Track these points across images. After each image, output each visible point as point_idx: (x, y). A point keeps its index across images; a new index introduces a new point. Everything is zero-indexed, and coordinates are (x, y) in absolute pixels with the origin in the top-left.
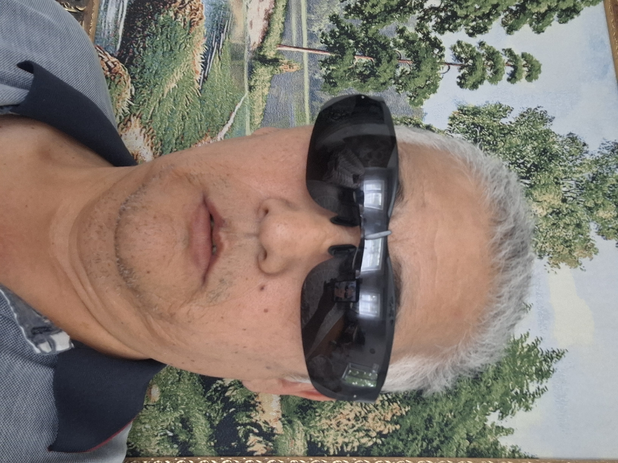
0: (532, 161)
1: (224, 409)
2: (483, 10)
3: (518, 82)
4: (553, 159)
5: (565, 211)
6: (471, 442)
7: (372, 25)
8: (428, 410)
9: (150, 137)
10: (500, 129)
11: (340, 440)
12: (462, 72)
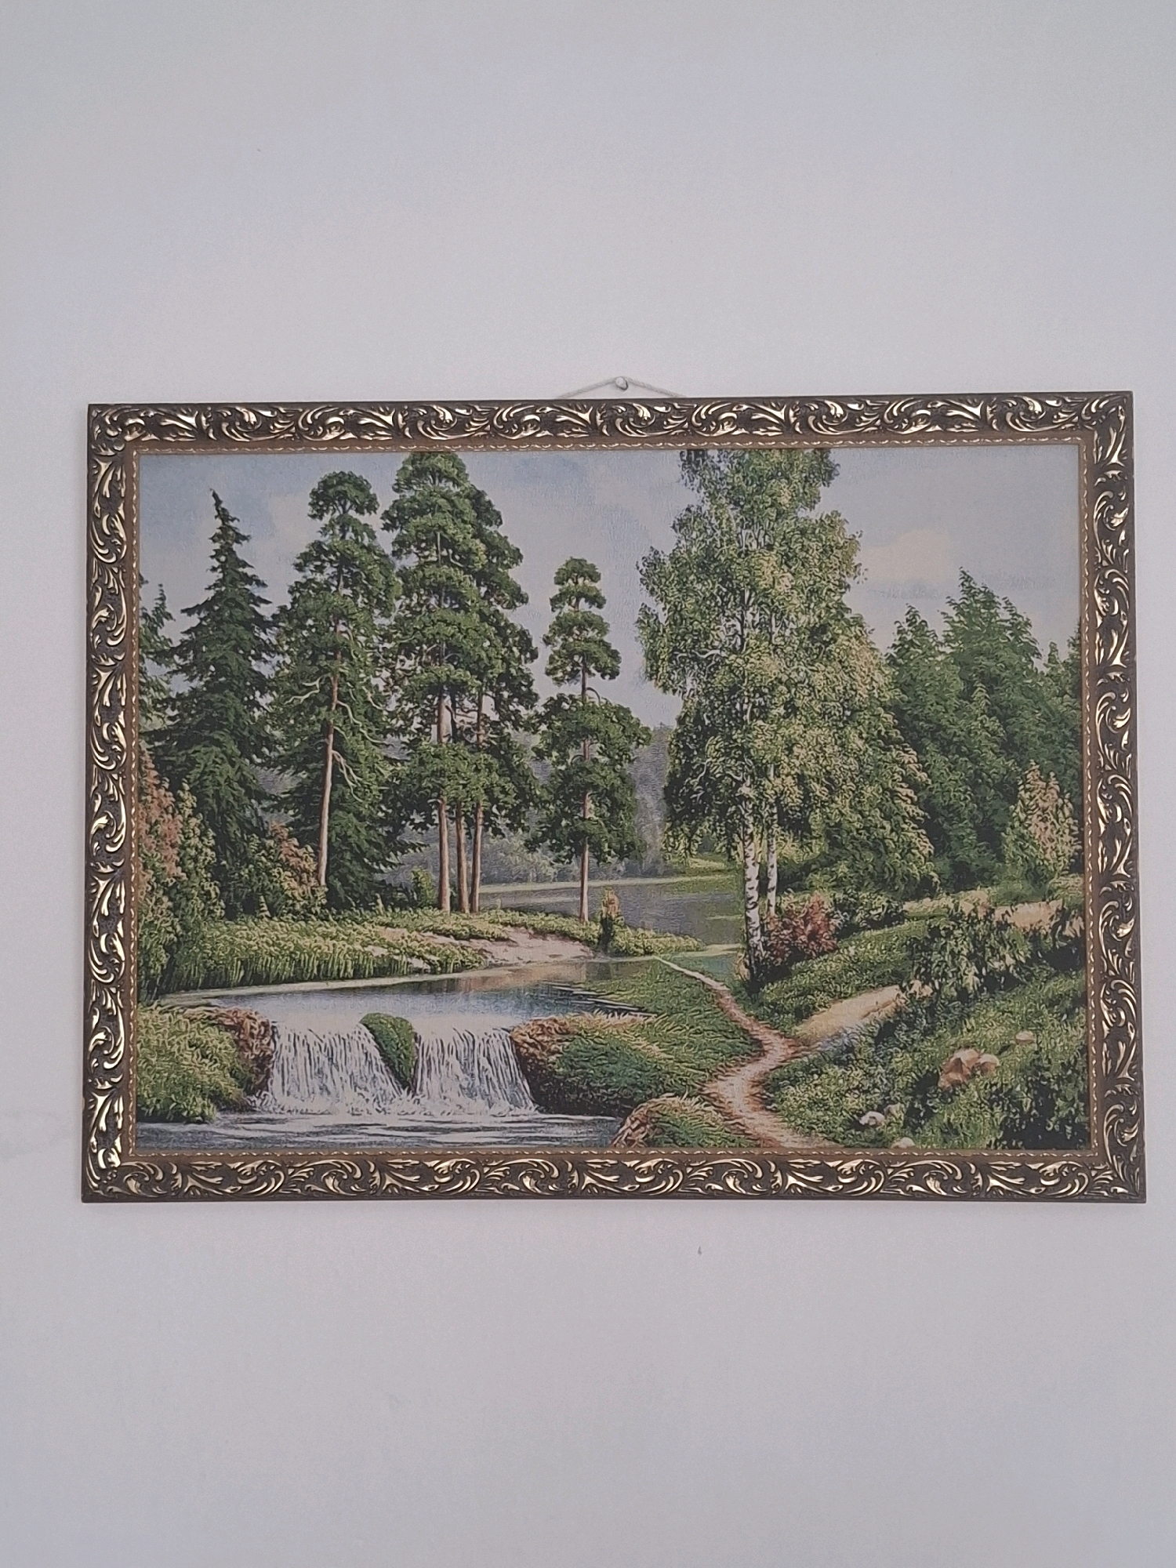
0: (717, 585)
1: (1040, 963)
2: (492, 636)
3: (603, 594)
4: (713, 556)
5: (785, 548)
6: (1066, 693)
7: (536, 794)
8: (1034, 739)
9: (728, 1069)
10: (675, 624)
11: (1067, 838)
12: (593, 671)
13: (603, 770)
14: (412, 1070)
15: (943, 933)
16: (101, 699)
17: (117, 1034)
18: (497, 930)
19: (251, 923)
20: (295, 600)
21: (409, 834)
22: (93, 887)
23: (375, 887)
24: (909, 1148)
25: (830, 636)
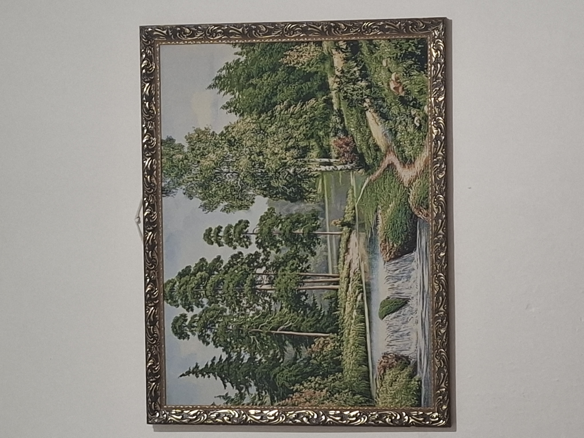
0: (213, 182)
1: (357, 58)
2: (233, 269)
3: (217, 226)
4: (202, 184)
5: (199, 156)
6: (253, 49)
7: (294, 252)
8: (271, 61)
9: (399, 177)
10: (228, 199)
11: (308, 47)
12: (246, 230)
13: (284, 226)
14: (401, 300)
15: (345, 94)
16: (258, 420)
17: (387, 414)
18: (346, 267)
19: (344, 363)
20: (220, 346)
21: (309, 302)
22: (330, 423)
23: (330, 315)
24: (428, 108)
25: (232, 139)
